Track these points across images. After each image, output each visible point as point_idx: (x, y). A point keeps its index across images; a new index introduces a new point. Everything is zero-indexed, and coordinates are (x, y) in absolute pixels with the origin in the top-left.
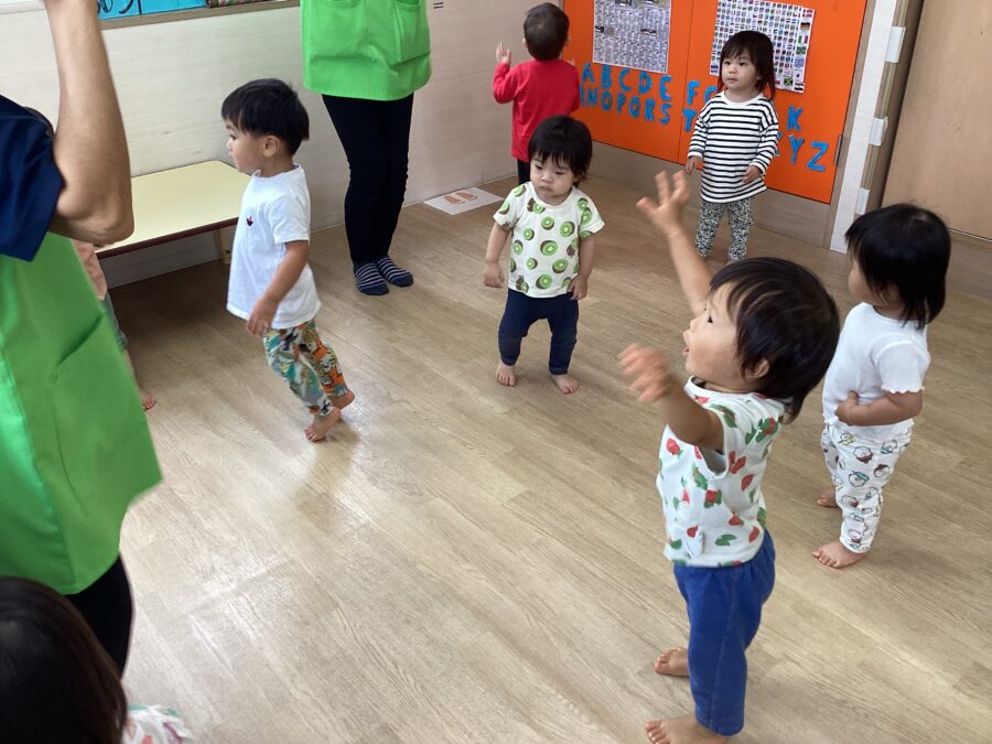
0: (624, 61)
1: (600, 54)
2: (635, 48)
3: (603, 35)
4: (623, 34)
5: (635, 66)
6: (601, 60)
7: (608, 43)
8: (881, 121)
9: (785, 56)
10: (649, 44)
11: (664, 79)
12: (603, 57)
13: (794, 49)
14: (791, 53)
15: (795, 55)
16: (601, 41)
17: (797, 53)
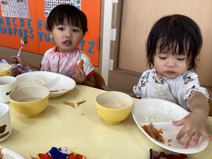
0: (13, 14)
1: (4, 13)
2: (16, 9)
3: (4, 5)
4: (11, 4)
5: (17, 16)
6: (5, 15)
7: (6, 8)
8: (114, 30)
10: (21, 6)
11: (29, 21)
12: (6, 14)
13: (75, 2)
14: (74, 3)
15: (76, 4)
16: (4, 8)
17: (77, 3)
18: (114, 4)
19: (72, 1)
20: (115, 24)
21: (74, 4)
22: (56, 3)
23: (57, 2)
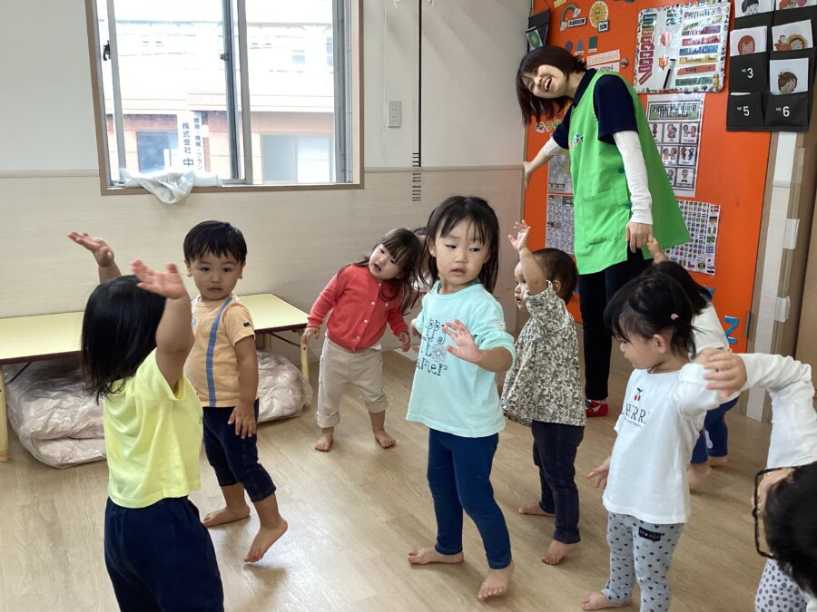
3: (553, 229)
4: (568, 228)
7: (557, 235)
8: (784, 301)
9: (698, 244)
13: (705, 238)
14: (702, 241)
15: (706, 243)
16: (551, 234)
17: (708, 241)
18: (785, 251)
19: (698, 236)
20: (785, 289)
21: (702, 243)
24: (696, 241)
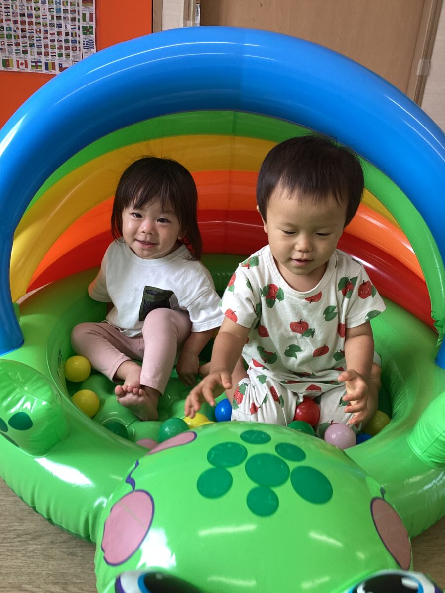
9: (70, 38)
13: (79, 29)
14: (76, 33)
15: (82, 36)
17: (84, 33)
19: (69, 27)
21: (76, 36)
22: (15, 31)
23: (18, 28)
24: (67, 34)
